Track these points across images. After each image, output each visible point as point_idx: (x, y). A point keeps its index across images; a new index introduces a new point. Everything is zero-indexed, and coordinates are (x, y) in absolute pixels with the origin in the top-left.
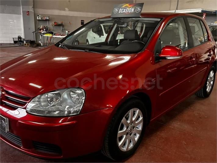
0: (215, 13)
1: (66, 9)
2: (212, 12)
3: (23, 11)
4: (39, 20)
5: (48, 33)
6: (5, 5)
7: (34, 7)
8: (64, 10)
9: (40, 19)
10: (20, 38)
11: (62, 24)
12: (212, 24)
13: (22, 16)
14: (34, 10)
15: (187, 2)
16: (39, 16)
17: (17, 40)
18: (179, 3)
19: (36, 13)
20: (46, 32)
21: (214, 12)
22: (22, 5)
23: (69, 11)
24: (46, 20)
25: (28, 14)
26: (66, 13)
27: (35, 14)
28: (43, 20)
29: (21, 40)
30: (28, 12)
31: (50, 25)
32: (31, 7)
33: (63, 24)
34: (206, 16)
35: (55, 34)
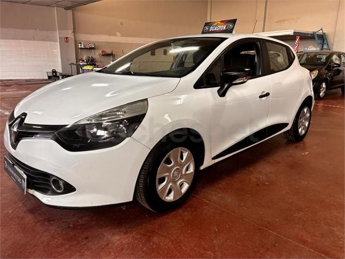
0: (312, 36)
1: (118, 34)
2: (308, 34)
3: (59, 37)
4: (81, 48)
5: (89, 65)
6: (36, 30)
7: (74, 32)
8: (115, 35)
9: (83, 47)
10: (54, 72)
11: (112, 53)
12: (306, 49)
13: (58, 44)
14: (74, 36)
15: (276, 22)
16: (81, 43)
17: (51, 74)
18: (266, 24)
19: (78, 39)
20: (86, 64)
21: (311, 34)
22: (58, 29)
23: (122, 36)
24: (91, 48)
25: (67, 41)
26: (118, 39)
27: (75, 41)
28: (87, 48)
29: (56, 74)
30: (67, 38)
31: (96, 55)
32: (71, 31)
33: (114, 53)
34: (300, 39)
35: (98, 66)
